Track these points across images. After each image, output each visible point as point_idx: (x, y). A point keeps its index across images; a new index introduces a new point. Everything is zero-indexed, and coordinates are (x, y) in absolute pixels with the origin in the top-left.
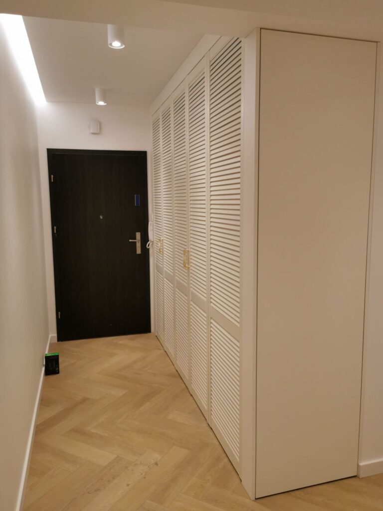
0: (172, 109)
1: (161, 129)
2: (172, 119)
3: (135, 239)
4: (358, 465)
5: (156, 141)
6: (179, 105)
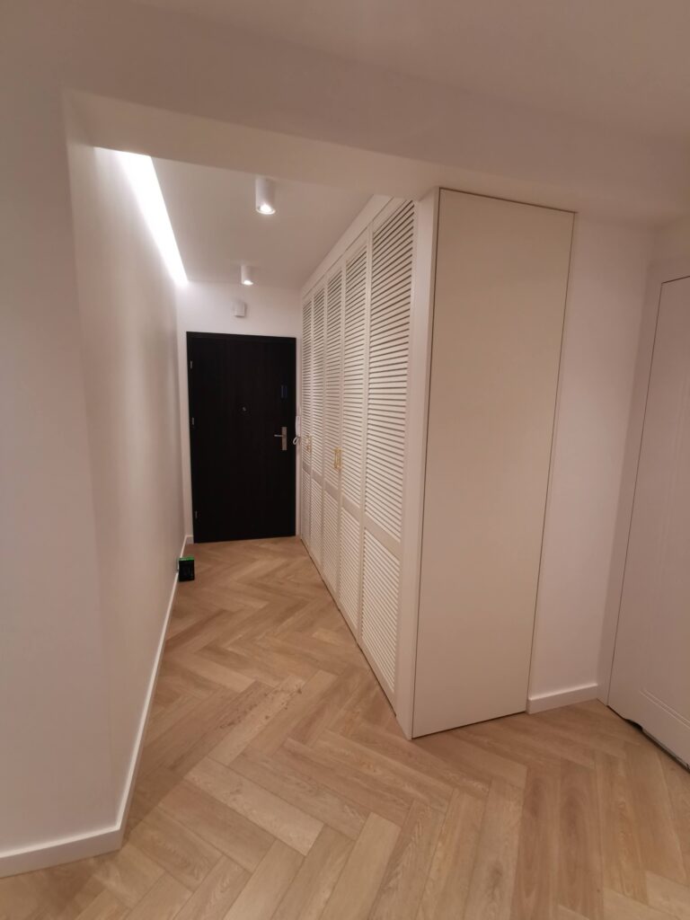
0: (326, 291)
1: (313, 313)
2: (326, 301)
3: (281, 434)
4: (528, 700)
5: (306, 327)
6: (334, 285)
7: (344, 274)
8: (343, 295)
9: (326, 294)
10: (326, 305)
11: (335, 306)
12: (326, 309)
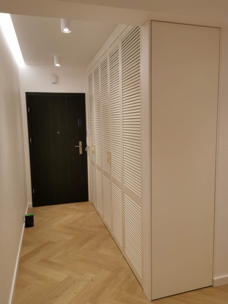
0: (100, 68)
1: (93, 80)
2: (100, 74)
3: (79, 145)
4: (213, 279)
5: (90, 87)
6: (104, 66)
7: (108, 60)
8: (108, 71)
9: (100, 70)
10: (100, 76)
11: (105, 77)
12: (100, 78)
